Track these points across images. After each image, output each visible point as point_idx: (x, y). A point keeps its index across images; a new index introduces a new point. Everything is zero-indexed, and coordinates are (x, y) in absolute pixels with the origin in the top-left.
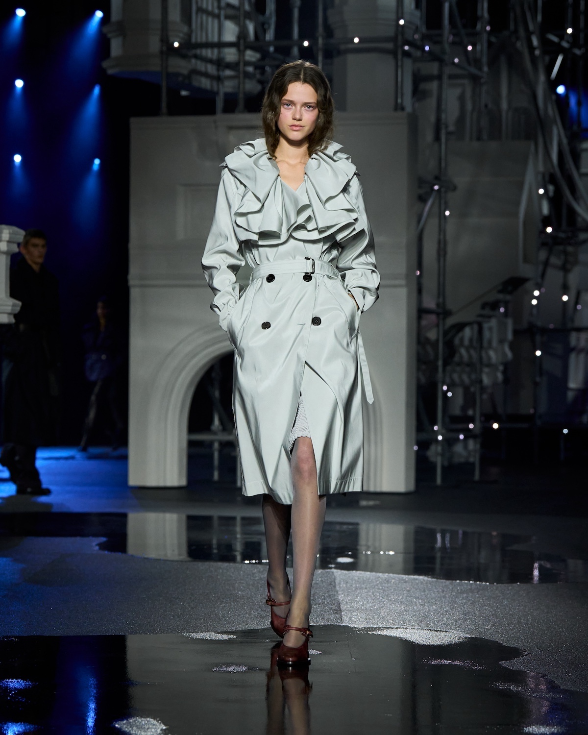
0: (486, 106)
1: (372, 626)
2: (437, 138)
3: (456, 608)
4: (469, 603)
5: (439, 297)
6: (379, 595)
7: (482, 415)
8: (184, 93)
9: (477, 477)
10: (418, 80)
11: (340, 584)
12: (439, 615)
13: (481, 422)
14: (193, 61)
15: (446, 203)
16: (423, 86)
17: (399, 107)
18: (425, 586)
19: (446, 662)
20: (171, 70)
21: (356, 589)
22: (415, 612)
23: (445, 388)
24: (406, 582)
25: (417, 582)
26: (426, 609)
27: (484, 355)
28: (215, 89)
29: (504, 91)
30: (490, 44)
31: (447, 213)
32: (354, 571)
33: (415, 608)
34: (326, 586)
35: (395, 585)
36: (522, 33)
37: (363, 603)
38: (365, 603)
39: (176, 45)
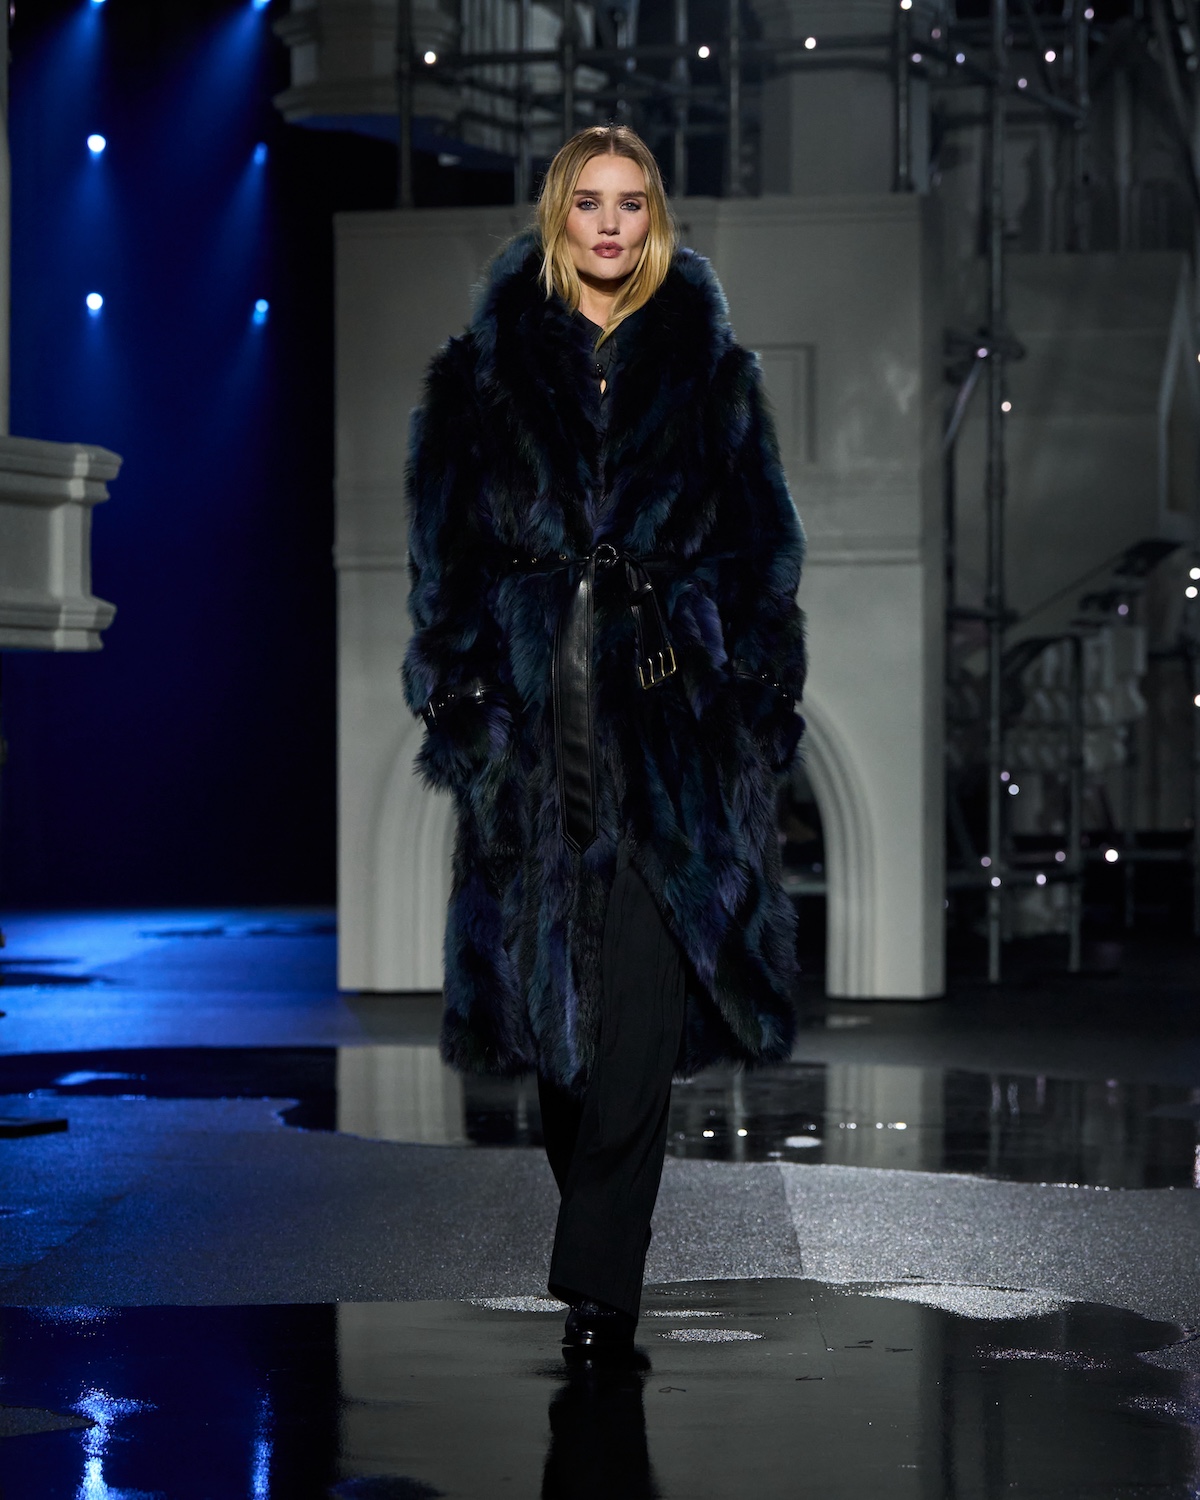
0: (1086, 179)
1: (865, 1279)
2: (983, 248)
3: (1043, 1241)
4: (1068, 1230)
5: (990, 583)
6: (878, 1215)
7: (1083, 833)
8: (446, 160)
9: (1074, 964)
10: (941, 124)
11: (794, 1192)
12: (1006, 1256)
13: (1083, 848)
14: (466, 92)
15: (1003, 386)
16: (950, 138)
17: (902, 184)
18: (975, 1197)
19: (1025, 1354)
20: (419, 111)
21: (829, 1202)
22: (955, 1250)
23: (1005, 776)
24: (933, 1187)
25: (957, 1185)
26: (977, 1243)
27: (1086, 707)
28: (513, 150)
29: (1123, 147)
30: (1092, 47)
31: (1006, 407)
32: (823, 1166)
33: (954, 1241)
34: (764, 1197)
35: (909, 1194)
36: (1160, 23)
37: (845, 1232)
38: (849, 1231)
39: (430, 58)
